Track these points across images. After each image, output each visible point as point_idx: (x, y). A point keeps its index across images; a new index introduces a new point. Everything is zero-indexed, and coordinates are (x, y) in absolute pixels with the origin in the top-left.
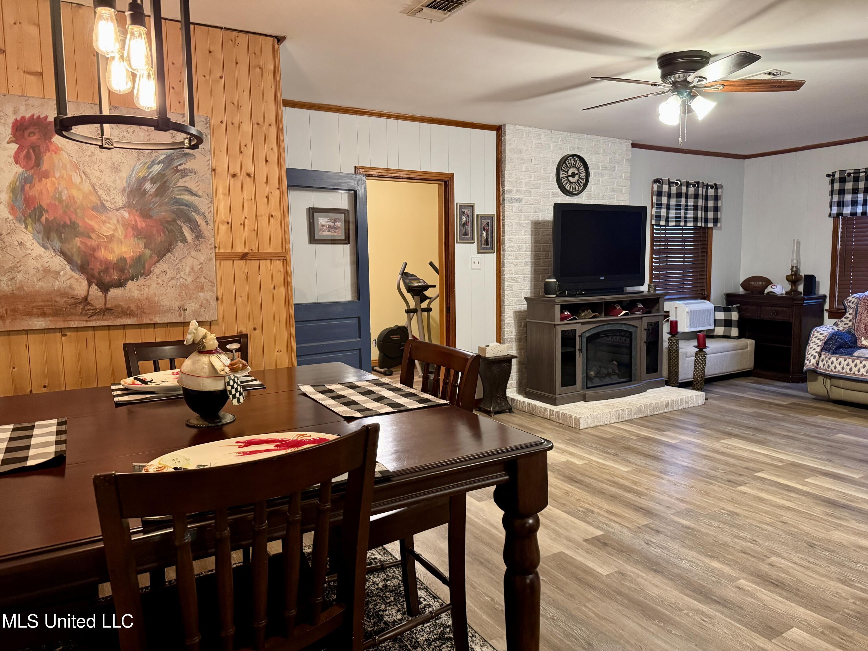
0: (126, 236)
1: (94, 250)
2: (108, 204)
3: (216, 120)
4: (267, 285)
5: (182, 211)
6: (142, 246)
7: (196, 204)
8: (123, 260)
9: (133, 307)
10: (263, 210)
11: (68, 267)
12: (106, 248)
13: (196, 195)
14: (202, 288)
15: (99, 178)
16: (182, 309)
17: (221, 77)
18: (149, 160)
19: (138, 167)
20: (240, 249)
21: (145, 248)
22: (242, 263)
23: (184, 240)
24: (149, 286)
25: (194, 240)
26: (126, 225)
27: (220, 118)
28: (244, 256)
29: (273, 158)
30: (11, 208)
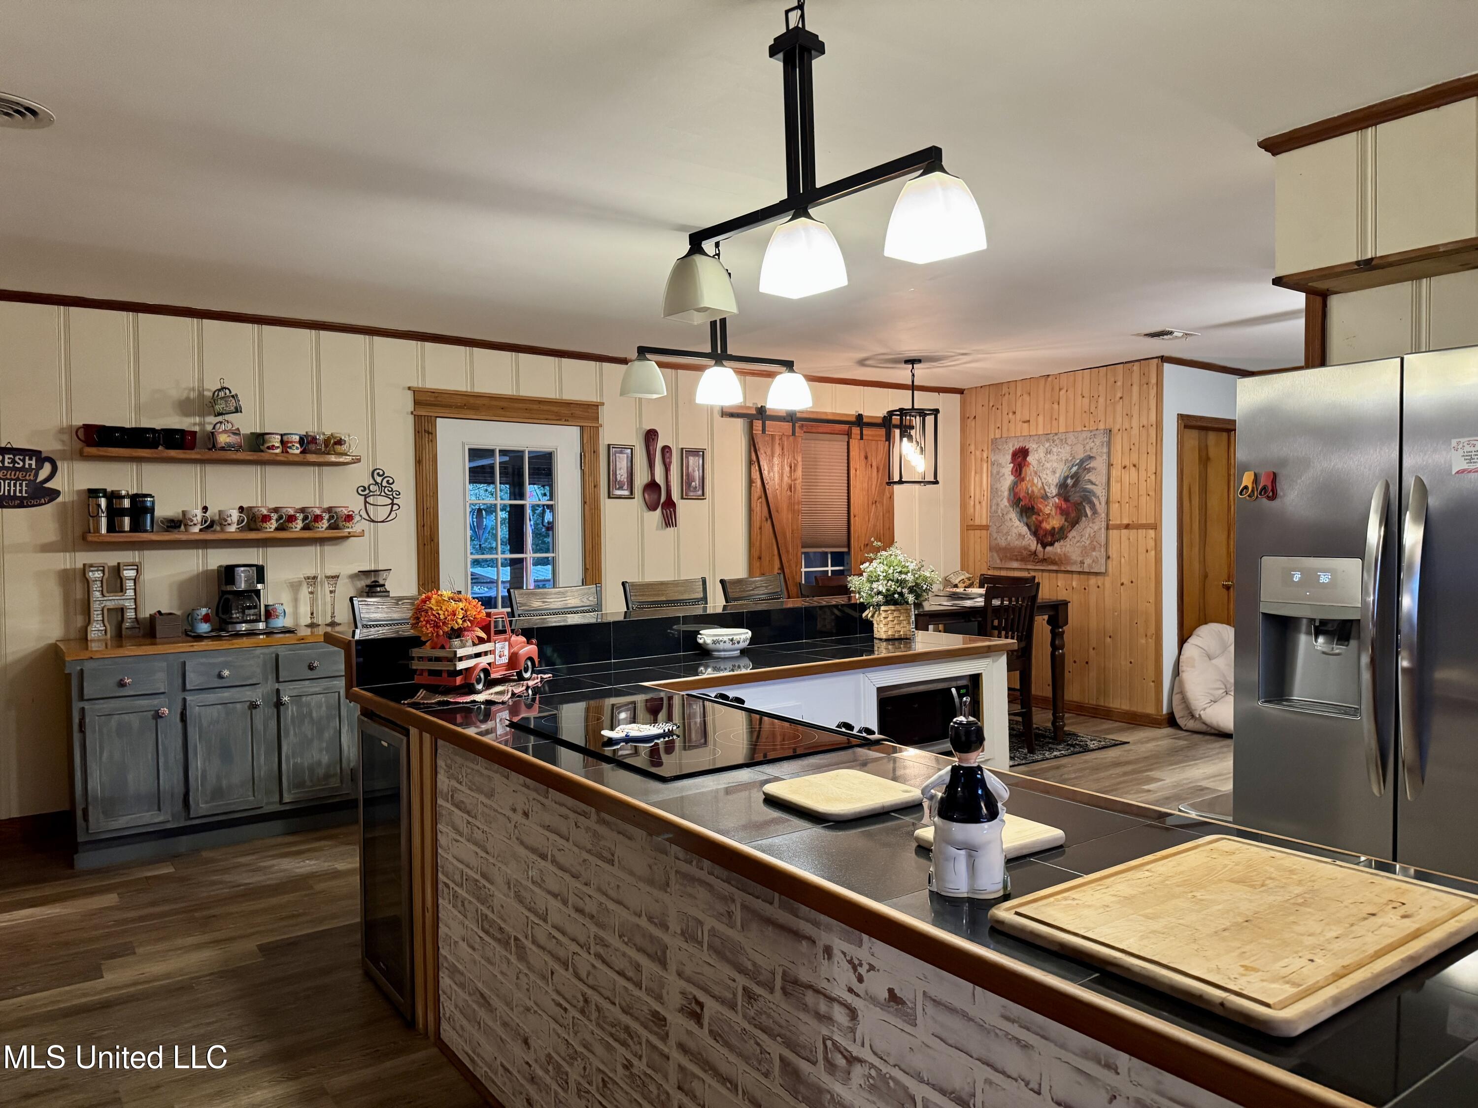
0: (1056, 514)
1: (1041, 522)
2: (1049, 494)
3: (1115, 430)
4: (1142, 550)
5: (1086, 496)
6: (1063, 520)
7: (1095, 490)
8: (1054, 528)
9: (1057, 559)
10: (1143, 491)
11: (1029, 533)
12: (1046, 521)
13: (1095, 484)
14: (1094, 549)
15: (1045, 479)
16: (1082, 563)
17: (1121, 398)
18: (1070, 464)
19: (1065, 469)
20: (1125, 521)
21: (1065, 521)
22: (1124, 532)
23: (1086, 516)
24: (1066, 546)
25: (1092, 515)
26: (1058, 507)
27: (1118, 427)
28: (1127, 527)
29: (1152, 450)
30: (1009, 500)
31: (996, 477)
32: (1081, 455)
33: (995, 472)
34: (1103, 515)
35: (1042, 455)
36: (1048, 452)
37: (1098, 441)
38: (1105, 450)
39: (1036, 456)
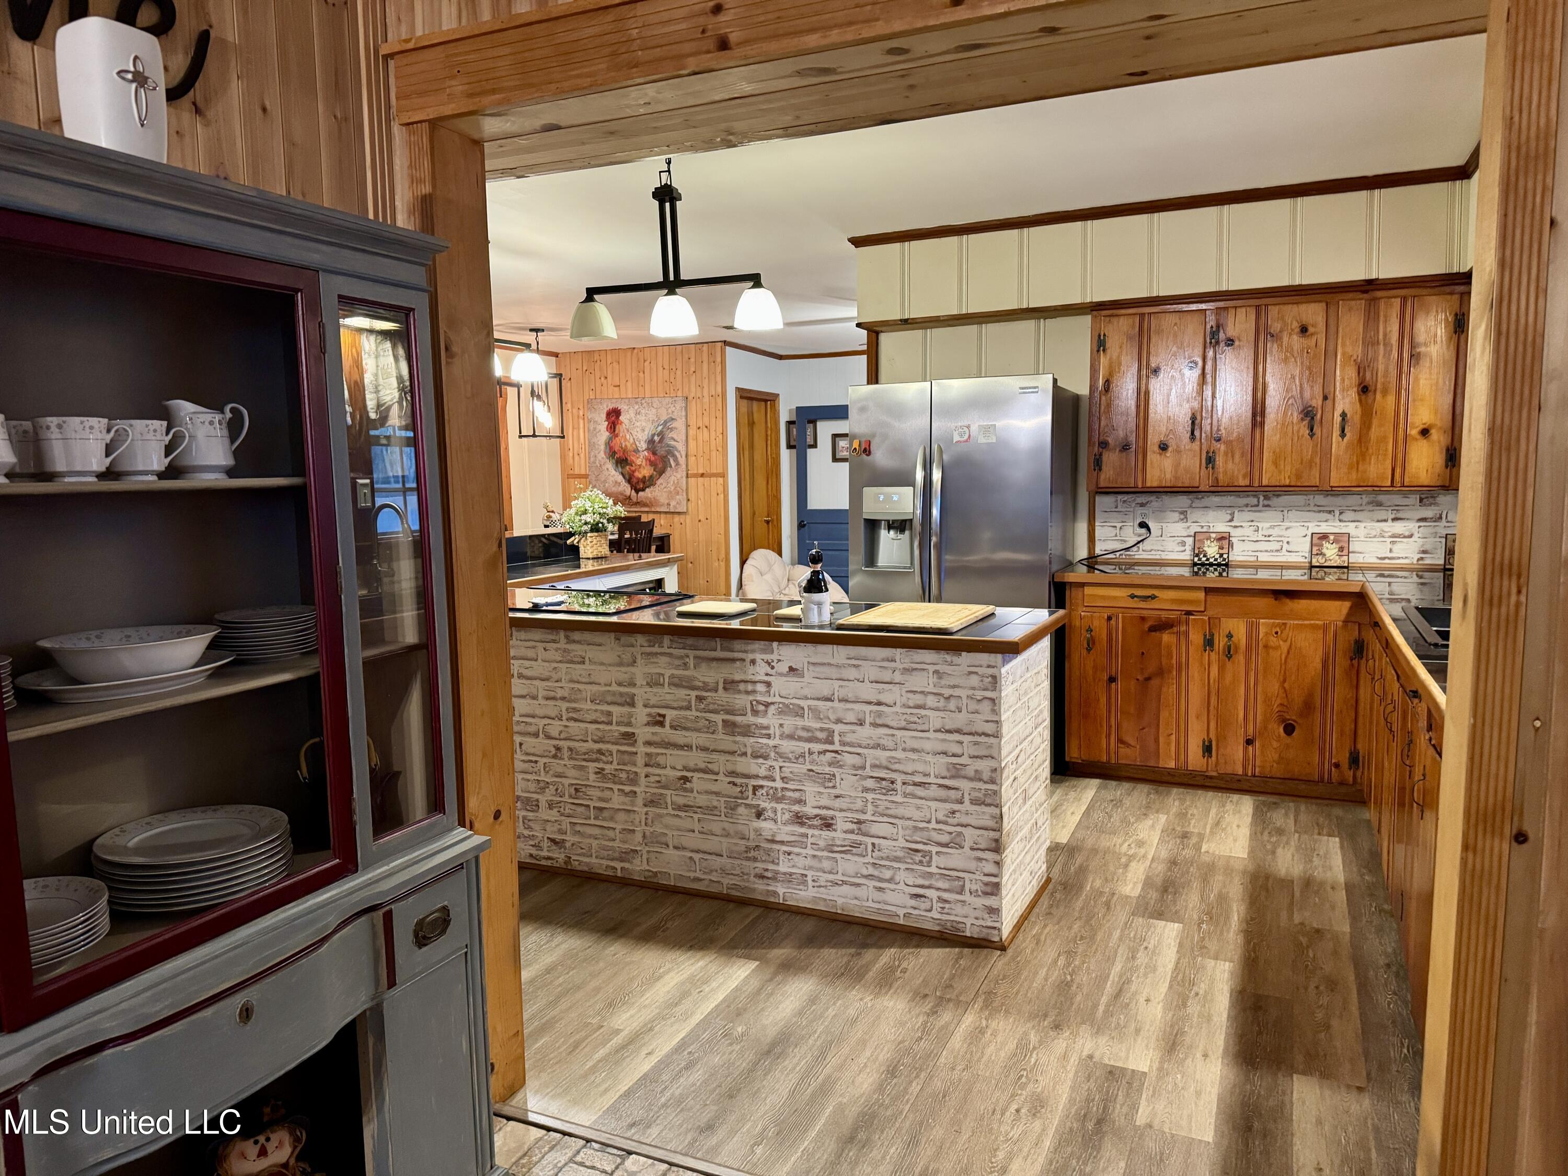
0: (646, 465)
1: (634, 472)
2: (639, 449)
3: (690, 398)
4: (714, 494)
5: (670, 450)
6: (652, 470)
7: (676, 446)
9: (648, 502)
10: (713, 448)
11: (623, 481)
12: (638, 471)
13: (676, 441)
14: (678, 493)
16: (669, 504)
17: (694, 372)
18: (656, 424)
19: (652, 428)
20: (701, 471)
21: (654, 471)
22: (700, 480)
23: (671, 467)
25: (675, 467)
26: (647, 459)
27: (693, 395)
28: (702, 475)
29: (719, 415)
30: (605, 453)
31: (594, 433)
32: (664, 417)
33: (592, 428)
34: (684, 466)
35: (633, 415)
36: (638, 413)
37: (678, 406)
38: (684, 413)
39: (628, 417)
